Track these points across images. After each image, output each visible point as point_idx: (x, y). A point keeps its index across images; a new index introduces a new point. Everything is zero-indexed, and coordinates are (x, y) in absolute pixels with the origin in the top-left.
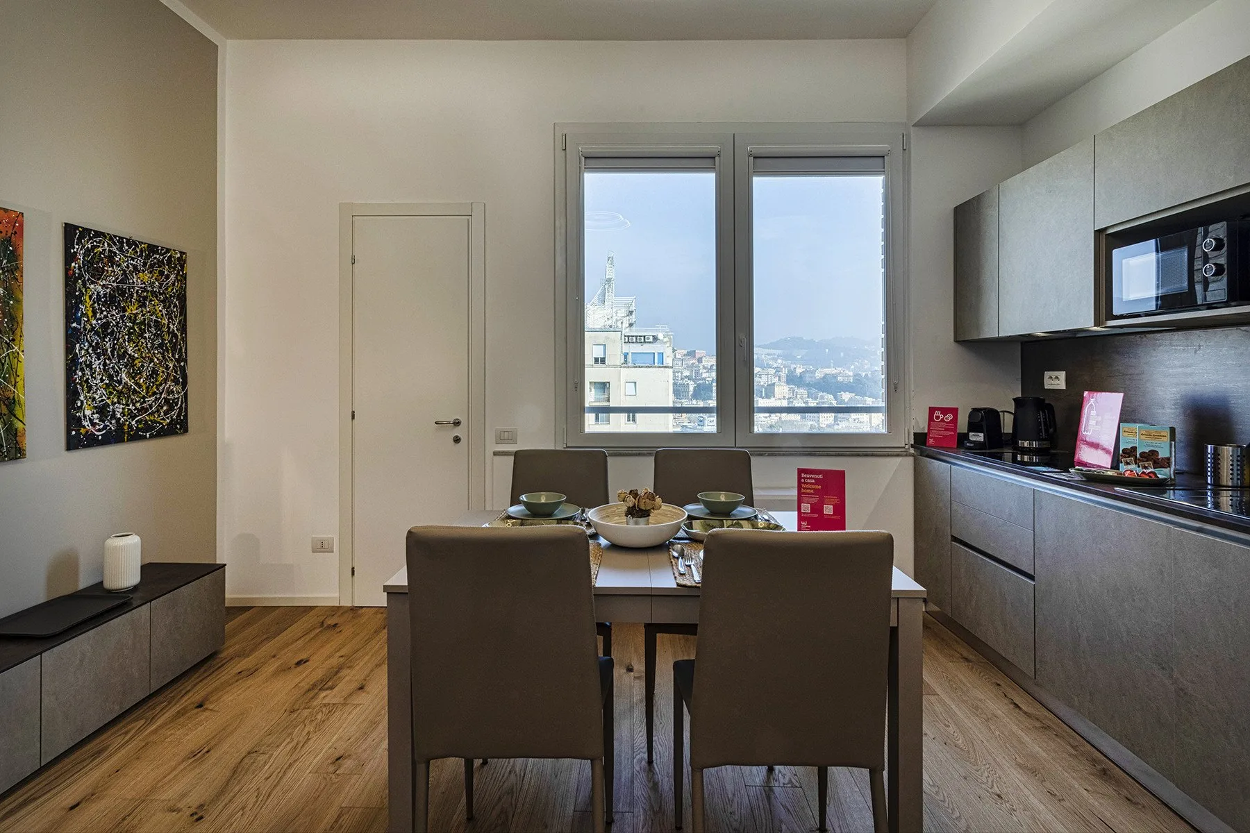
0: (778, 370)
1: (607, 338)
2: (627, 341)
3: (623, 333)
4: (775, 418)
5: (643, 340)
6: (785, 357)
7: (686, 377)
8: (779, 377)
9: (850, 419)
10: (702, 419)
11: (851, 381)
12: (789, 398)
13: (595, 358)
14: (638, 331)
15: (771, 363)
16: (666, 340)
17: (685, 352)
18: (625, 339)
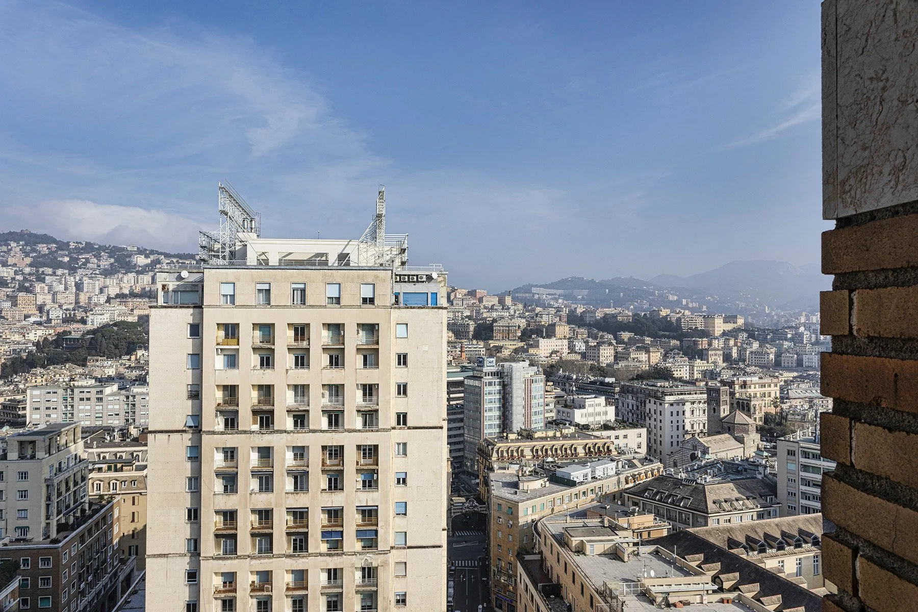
0: (559, 310)
1: (377, 277)
2: (398, 280)
3: (394, 272)
4: (556, 358)
5: (414, 279)
6: (566, 297)
7: (467, 317)
8: (560, 317)
9: (629, 359)
10: (481, 359)
11: (631, 320)
12: (570, 338)
13: (363, 298)
14: (409, 269)
15: (552, 303)
16: (441, 279)
17: (465, 291)
18: (396, 278)
